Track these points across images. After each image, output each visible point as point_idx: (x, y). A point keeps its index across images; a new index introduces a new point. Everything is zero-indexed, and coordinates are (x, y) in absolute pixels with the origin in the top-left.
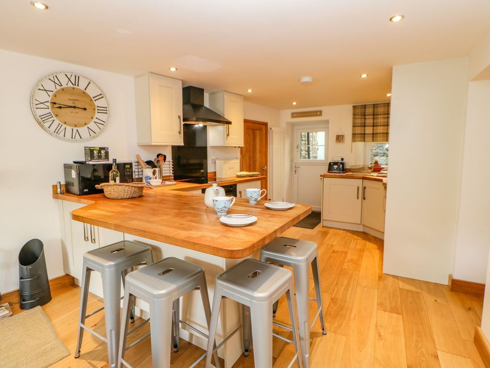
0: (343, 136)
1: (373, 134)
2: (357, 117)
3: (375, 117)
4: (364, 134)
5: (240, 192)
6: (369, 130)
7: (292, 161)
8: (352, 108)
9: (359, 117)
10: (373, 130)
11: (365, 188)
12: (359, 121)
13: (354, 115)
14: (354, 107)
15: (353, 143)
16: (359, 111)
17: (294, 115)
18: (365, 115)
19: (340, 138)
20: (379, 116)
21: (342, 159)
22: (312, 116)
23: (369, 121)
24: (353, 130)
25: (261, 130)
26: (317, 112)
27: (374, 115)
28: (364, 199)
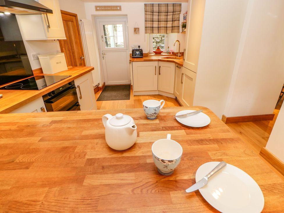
0: (139, 28)
1: (158, 27)
2: (148, 13)
3: (160, 14)
4: (153, 27)
5: (79, 87)
6: (156, 25)
7: (99, 49)
8: (144, 5)
9: (149, 13)
10: (158, 24)
11: (160, 67)
12: (149, 17)
13: (146, 11)
14: (146, 5)
15: (146, 34)
16: (149, 9)
17: (98, 8)
18: (153, 12)
19: (136, 30)
20: (162, 14)
21: (139, 47)
22: (114, 10)
23: (156, 17)
24: (146, 24)
25: (72, 21)
26: (117, 7)
27: (159, 12)
28: (160, 74)
